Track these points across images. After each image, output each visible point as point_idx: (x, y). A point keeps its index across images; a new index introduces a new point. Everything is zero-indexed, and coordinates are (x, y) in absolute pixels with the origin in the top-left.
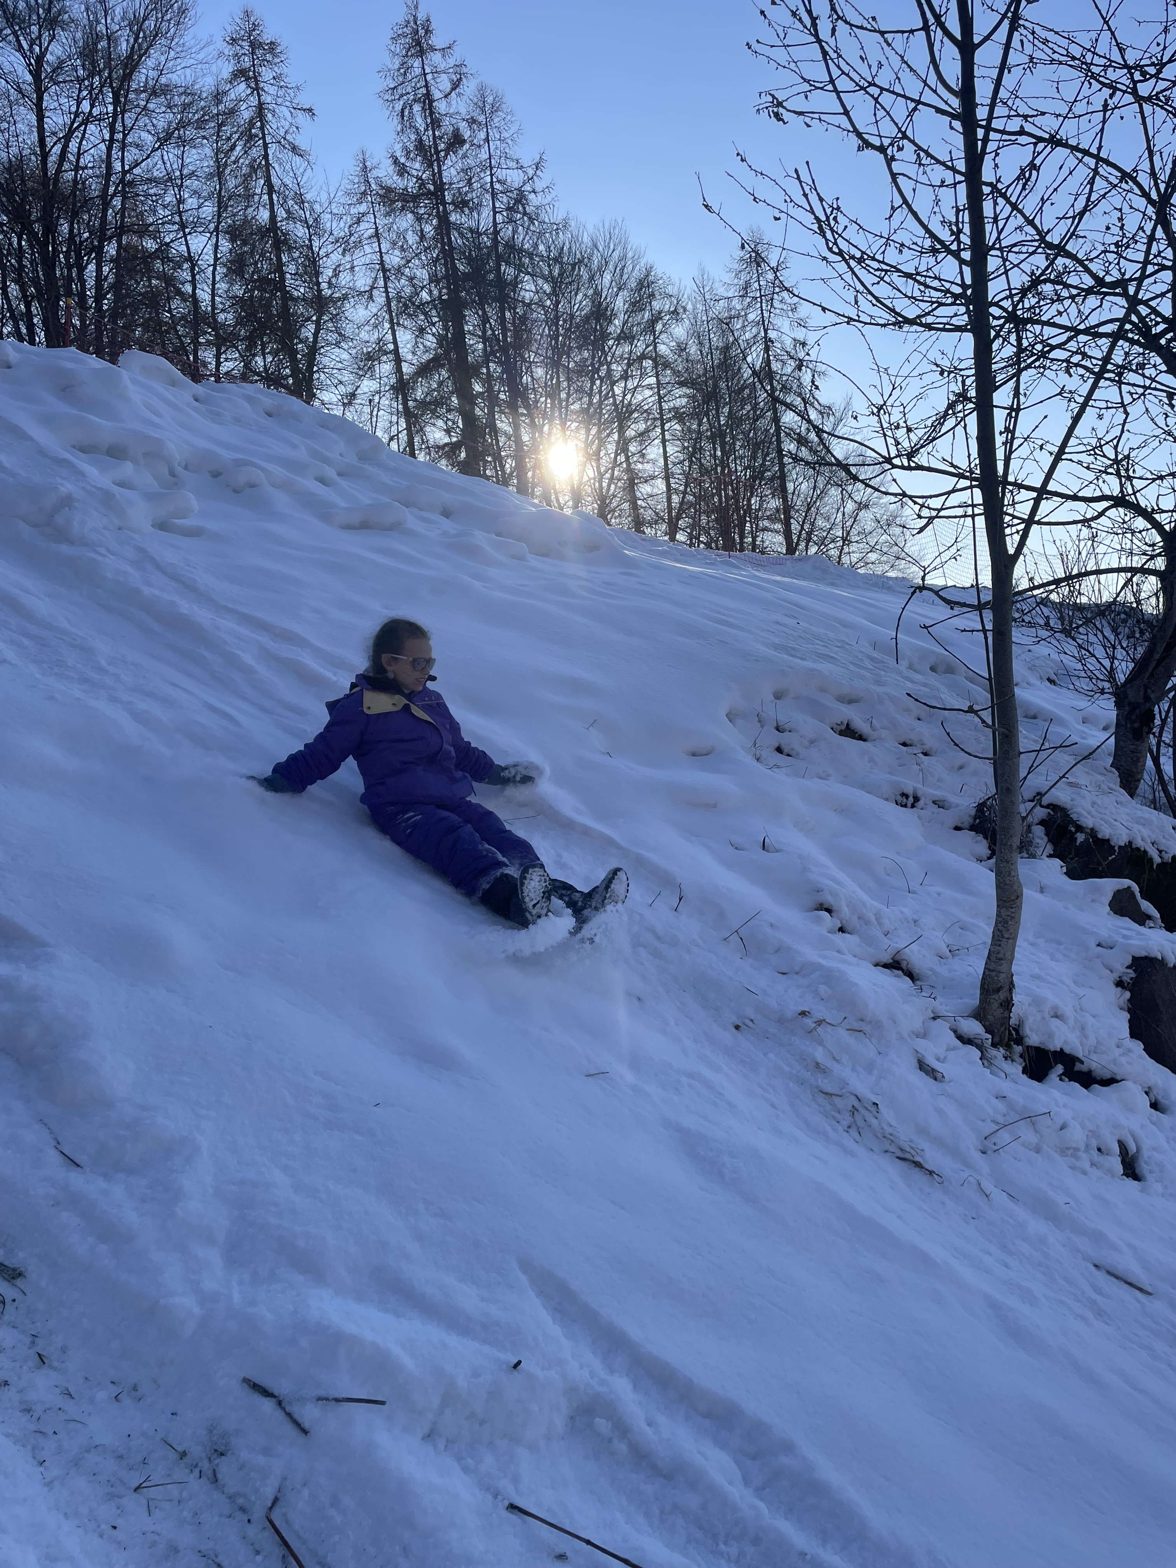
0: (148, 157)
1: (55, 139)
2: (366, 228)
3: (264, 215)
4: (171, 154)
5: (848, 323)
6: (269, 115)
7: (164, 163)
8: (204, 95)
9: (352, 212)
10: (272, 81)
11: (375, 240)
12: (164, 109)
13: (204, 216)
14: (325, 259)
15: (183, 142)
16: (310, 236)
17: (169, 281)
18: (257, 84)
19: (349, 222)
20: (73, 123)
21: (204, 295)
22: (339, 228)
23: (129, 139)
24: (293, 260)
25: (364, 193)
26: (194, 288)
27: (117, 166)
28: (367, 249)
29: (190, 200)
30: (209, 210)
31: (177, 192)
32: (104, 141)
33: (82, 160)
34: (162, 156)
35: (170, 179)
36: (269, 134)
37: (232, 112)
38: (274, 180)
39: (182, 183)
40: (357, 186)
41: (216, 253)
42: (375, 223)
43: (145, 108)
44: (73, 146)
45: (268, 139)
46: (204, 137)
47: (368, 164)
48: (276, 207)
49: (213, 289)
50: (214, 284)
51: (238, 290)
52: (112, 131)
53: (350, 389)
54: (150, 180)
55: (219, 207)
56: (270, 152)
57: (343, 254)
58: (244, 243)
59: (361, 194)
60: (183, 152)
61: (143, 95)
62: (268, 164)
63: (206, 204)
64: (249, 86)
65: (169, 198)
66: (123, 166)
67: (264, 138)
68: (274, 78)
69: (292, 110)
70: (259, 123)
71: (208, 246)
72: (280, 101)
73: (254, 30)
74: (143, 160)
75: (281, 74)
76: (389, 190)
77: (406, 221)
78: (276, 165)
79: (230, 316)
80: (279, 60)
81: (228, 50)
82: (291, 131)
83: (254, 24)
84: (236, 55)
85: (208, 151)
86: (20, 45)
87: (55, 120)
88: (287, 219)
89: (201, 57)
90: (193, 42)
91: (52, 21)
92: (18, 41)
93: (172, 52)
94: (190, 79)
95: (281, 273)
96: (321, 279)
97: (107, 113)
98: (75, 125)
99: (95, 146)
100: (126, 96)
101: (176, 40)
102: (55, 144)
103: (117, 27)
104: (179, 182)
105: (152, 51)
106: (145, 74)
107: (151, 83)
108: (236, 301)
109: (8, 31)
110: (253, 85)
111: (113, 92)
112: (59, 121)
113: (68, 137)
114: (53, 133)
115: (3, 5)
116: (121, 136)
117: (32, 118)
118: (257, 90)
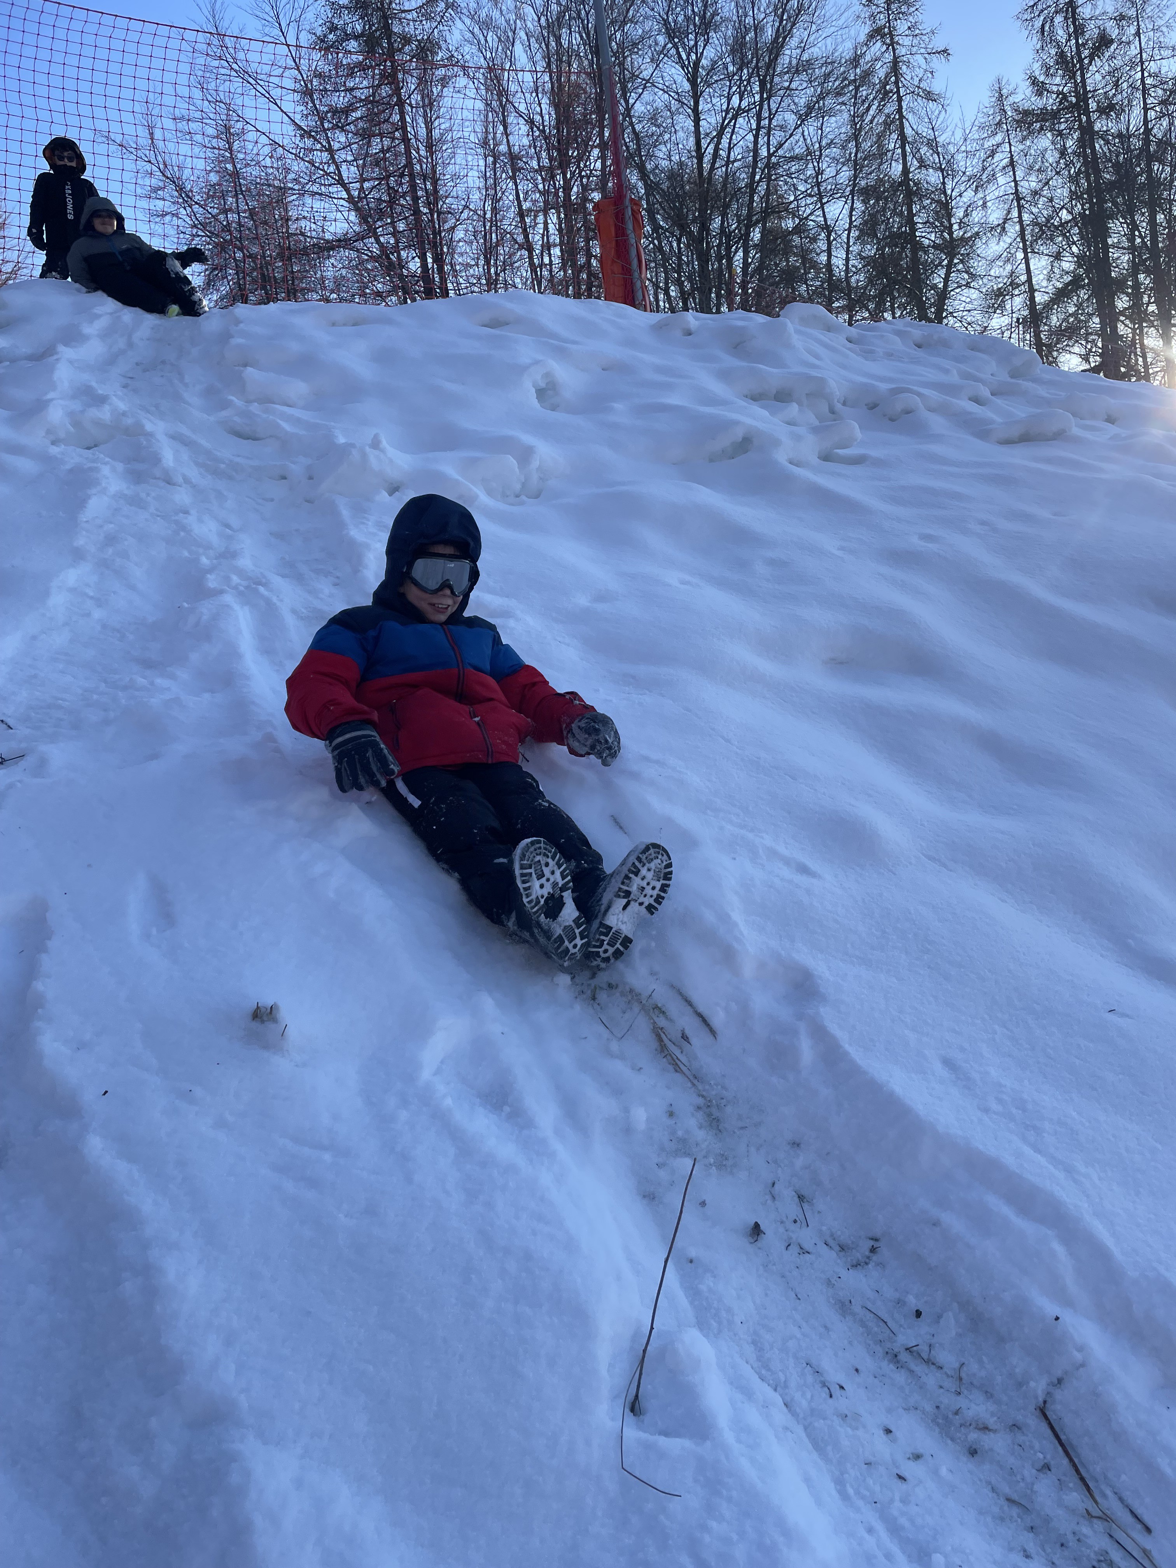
0: (791, 135)
1: (709, 140)
2: (1001, 158)
3: (896, 169)
4: (811, 129)
6: (904, 67)
7: (805, 140)
8: (843, 61)
9: (986, 146)
10: (907, 33)
11: (1010, 168)
12: (805, 85)
13: (841, 182)
14: (958, 198)
15: (824, 113)
16: (944, 179)
17: (805, 255)
18: (892, 39)
19: (983, 156)
20: (724, 121)
21: (838, 261)
22: (971, 166)
23: (774, 123)
24: (924, 208)
25: (999, 124)
26: (829, 256)
27: (764, 152)
28: (1001, 180)
29: (828, 169)
30: (846, 174)
31: (816, 164)
32: (751, 131)
33: (732, 153)
34: (803, 131)
35: (810, 154)
36: (904, 86)
37: (867, 74)
38: (908, 131)
39: (821, 155)
40: (991, 117)
41: (851, 216)
42: (1011, 152)
43: (788, 88)
44: (724, 142)
45: (902, 92)
46: (842, 104)
47: (1004, 92)
48: (909, 158)
49: (848, 252)
50: (848, 247)
51: (870, 250)
54: (793, 158)
55: (856, 170)
56: (904, 105)
57: (976, 191)
58: (877, 201)
59: (996, 125)
60: (823, 123)
61: (786, 77)
62: (902, 117)
63: (845, 168)
64: (884, 43)
65: (810, 172)
66: (768, 150)
67: (898, 92)
68: (909, 28)
69: (927, 56)
70: (894, 78)
71: (844, 211)
72: (914, 50)
74: (787, 140)
75: (916, 22)
76: (1026, 113)
77: (1045, 141)
78: (910, 116)
79: (862, 277)
80: (914, 9)
81: (864, 12)
82: (925, 77)
84: (872, 15)
85: (846, 116)
86: (680, 57)
87: (710, 122)
88: (920, 167)
89: (841, 22)
90: (832, 11)
91: (706, 25)
92: (678, 53)
93: (814, 26)
94: (830, 48)
95: (913, 225)
96: (953, 220)
97: (755, 102)
98: (726, 122)
99: (743, 138)
100: (772, 81)
101: (816, 14)
102: (709, 144)
103: (763, 16)
104: (817, 153)
105: (795, 30)
106: (789, 55)
107: (794, 62)
108: (868, 261)
109: (670, 45)
110: (888, 41)
111: (760, 80)
112: (713, 121)
113: (720, 135)
114: (707, 135)
115: (666, 22)
116: (767, 122)
117: (690, 124)
118: (892, 45)
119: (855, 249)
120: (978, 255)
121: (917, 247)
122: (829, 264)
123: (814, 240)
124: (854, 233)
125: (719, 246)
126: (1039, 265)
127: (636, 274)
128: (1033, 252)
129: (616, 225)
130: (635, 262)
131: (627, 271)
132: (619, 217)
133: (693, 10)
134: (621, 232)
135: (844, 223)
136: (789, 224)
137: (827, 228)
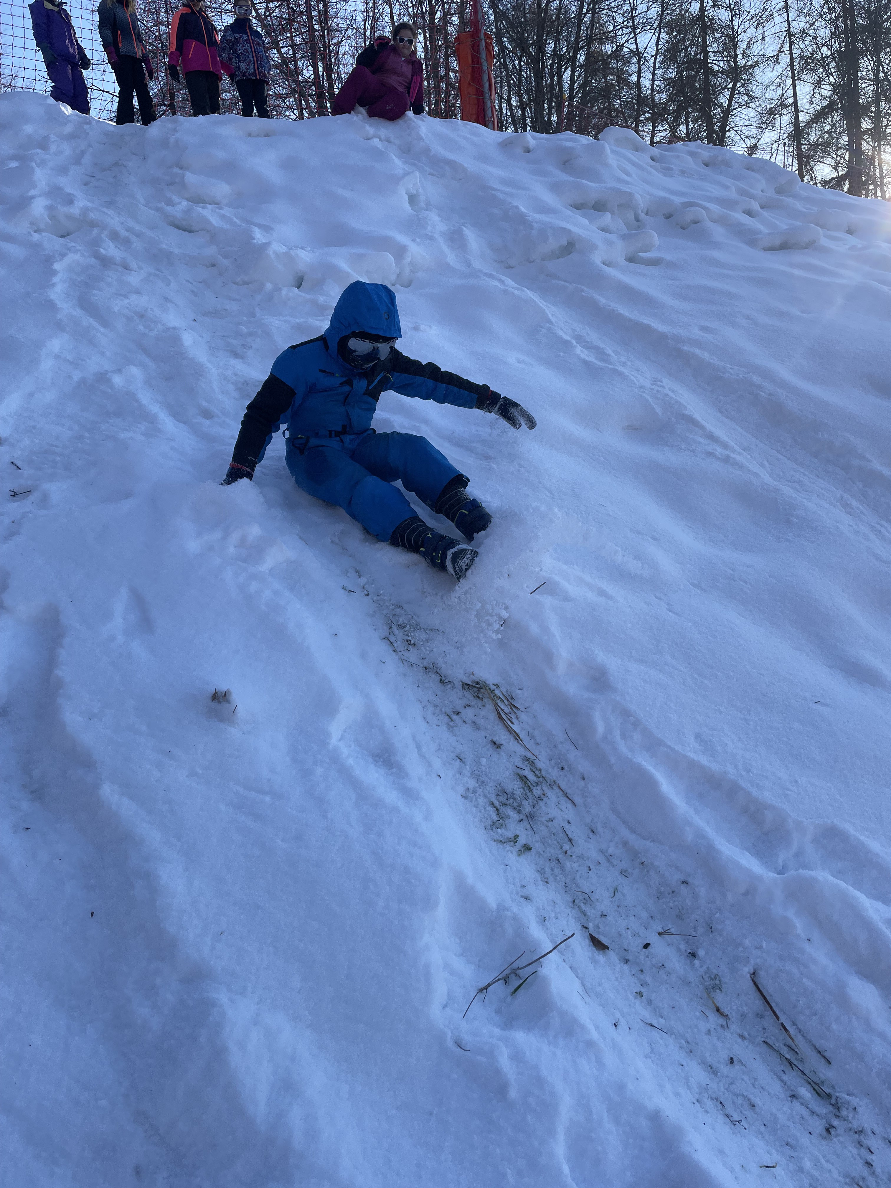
3: (695, 7)
11: (785, 10)
13: (651, 16)
16: (732, 18)
17: (620, 75)
24: (716, 39)
26: (639, 77)
30: (655, 11)
41: (657, 44)
49: (654, 74)
50: (654, 70)
53: (754, 141)
55: (662, 7)
57: (757, 28)
58: (679, 33)
63: (654, 6)
65: (626, 7)
95: (706, 53)
96: (738, 52)
108: (669, 82)
119: (659, 72)
120: (756, 81)
121: (709, 71)
122: (638, 84)
123: (628, 62)
124: (660, 58)
125: (552, 65)
126: (804, 90)
127: (487, 96)
128: (799, 79)
129: (472, 54)
130: (487, 85)
131: (480, 93)
132: (476, 48)
134: (476, 60)
135: (651, 50)
136: (609, 48)
137: (638, 54)
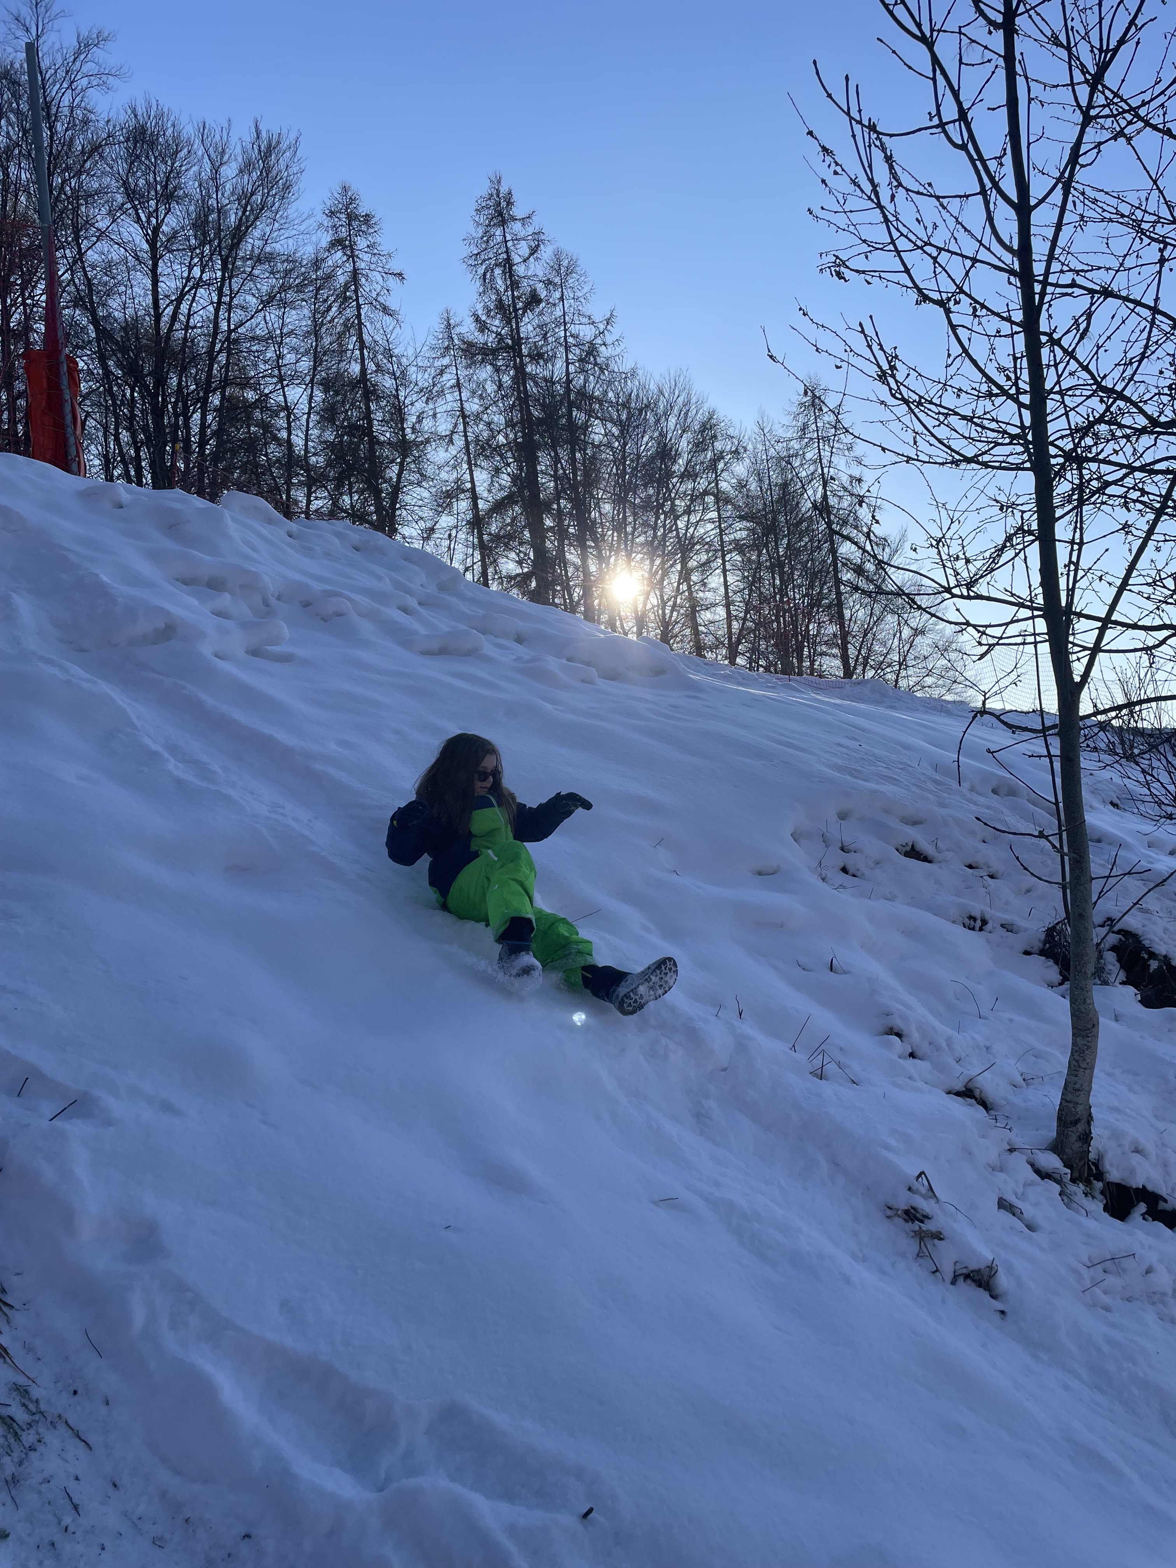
0: (251, 318)
1: (168, 301)
2: (448, 379)
3: (355, 369)
4: (273, 315)
5: (907, 462)
6: (363, 280)
7: (266, 323)
8: (305, 262)
9: (436, 365)
10: (366, 250)
11: (456, 389)
12: (268, 275)
13: (301, 370)
14: (410, 407)
15: (284, 304)
16: (397, 387)
17: (266, 427)
18: (352, 252)
19: (433, 373)
20: (184, 287)
21: (298, 441)
22: (423, 379)
23: (235, 302)
24: (381, 408)
25: (447, 348)
26: (290, 434)
27: (224, 326)
28: (449, 397)
29: (289, 356)
30: (305, 364)
31: (277, 349)
32: (212, 303)
33: (192, 320)
34: (265, 317)
35: (271, 338)
36: (362, 296)
37: (329, 277)
38: (366, 337)
39: (282, 340)
40: (441, 341)
41: (310, 402)
42: (457, 374)
43: (250, 274)
44: (184, 307)
45: (361, 301)
46: (303, 300)
47: (452, 321)
48: (366, 361)
49: (307, 435)
50: (307, 431)
51: (329, 436)
52: (220, 295)
53: (429, 525)
54: (253, 338)
55: (315, 362)
56: (363, 312)
57: (427, 403)
58: (337, 393)
59: (445, 347)
60: (284, 313)
61: (249, 262)
62: (360, 323)
63: (304, 359)
64: (345, 254)
65: (270, 354)
66: (229, 326)
67: (357, 300)
68: (368, 246)
69: (384, 275)
70: (353, 287)
71: (303, 396)
72: (373, 266)
73: (351, 204)
74: (248, 320)
75: (374, 243)
76: (470, 344)
77: (485, 373)
78: (368, 324)
79: (321, 459)
80: (373, 231)
81: (327, 222)
82: (382, 293)
83: (351, 198)
84: (334, 226)
85: (306, 312)
86: (139, 218)
87: (169, 285)
88: (376, 371)
89: (302, 228)
90: (295, 215)
91: (168, 196)
92: (137, 214)
93: (277, 225)
94: (292, 248)
95: (370, 420)
96: (406, 425)
97: (216, 279)
98: (187, 289)
99: (204, 308)
100: (234, 264)
101: (280, 213)
102: (168, 306)
103: (227, 201)
104: (279, 339)
105: (258, 223)
106: (251, 243)
107: (257, 252)
108: (327, 445)
109: (129, 206)
110: (349, 253)
111: (221, 260)
112: (173, 286)
113: (179, 300)
114: (167, 296)
115: (125, 184)
116: (227, 299)
117: (148, 283)
118: (352, 257)
119: (314, 432)
120: (428, 459)
121: (374, 441)
122: (289, 442)
123: (275, 416)
124: (314, 418)
125: (176, 403)
127: (70, 430)
128: (476, 465)
130: (69, 418)
131: (59, 425)
132: (53, 370)
133: (155, 179)
134: (54, 385)
135: (303, 407)
136: (251, 395)
137: (288, 409)
